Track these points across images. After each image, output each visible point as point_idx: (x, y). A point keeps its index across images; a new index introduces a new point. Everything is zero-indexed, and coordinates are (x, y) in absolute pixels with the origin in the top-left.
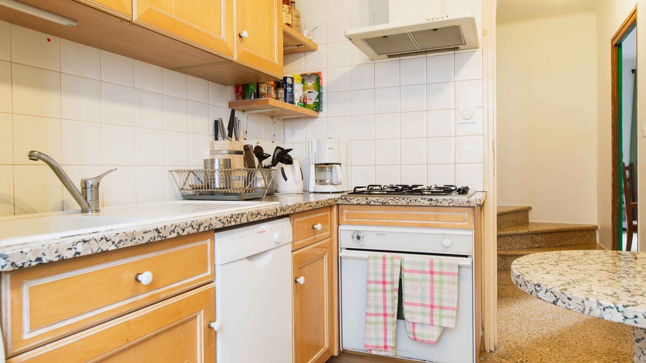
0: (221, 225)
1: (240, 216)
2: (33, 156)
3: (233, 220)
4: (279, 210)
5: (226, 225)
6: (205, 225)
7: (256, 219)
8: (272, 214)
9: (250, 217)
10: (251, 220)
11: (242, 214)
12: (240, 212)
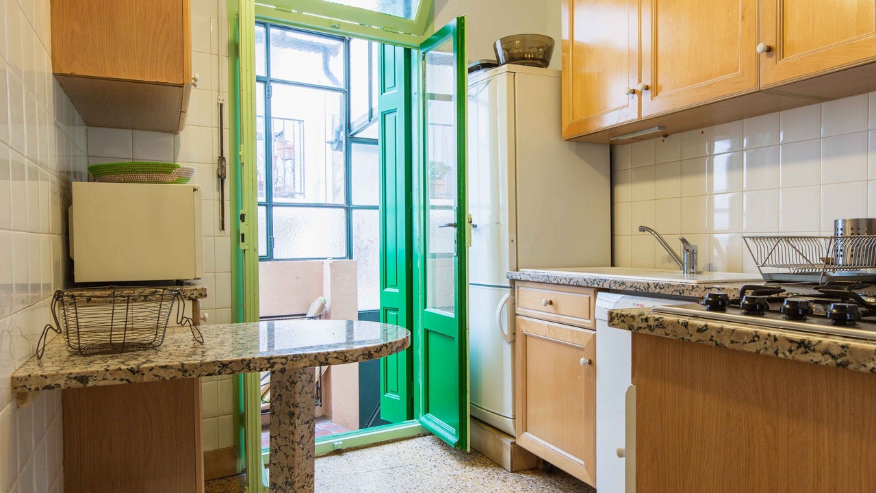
0: (586, 284)
1: (603, 281)
2: (643, 229)
3: (595, 282)
4: (653, 286)
5: (590, 285)
6: (574, 280)
7: (620, 288)
8: (642, 288)
9: (612, 284)
10: (614, 288)
11: (605, 280)
12: (604, 278)
